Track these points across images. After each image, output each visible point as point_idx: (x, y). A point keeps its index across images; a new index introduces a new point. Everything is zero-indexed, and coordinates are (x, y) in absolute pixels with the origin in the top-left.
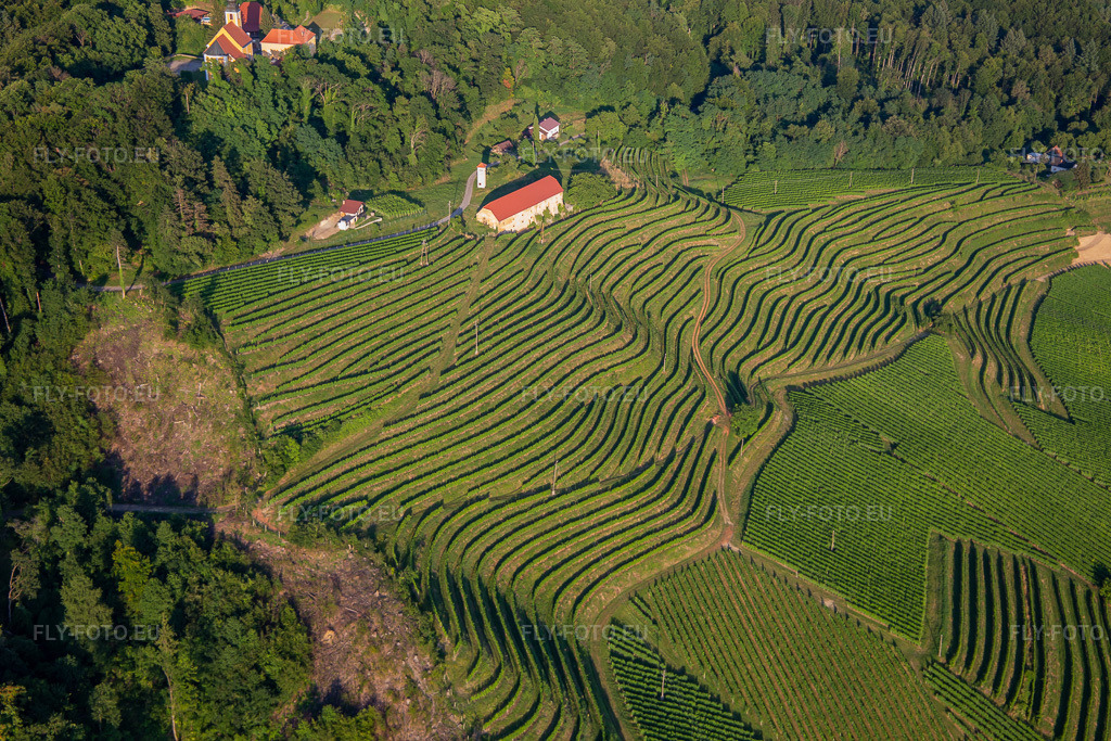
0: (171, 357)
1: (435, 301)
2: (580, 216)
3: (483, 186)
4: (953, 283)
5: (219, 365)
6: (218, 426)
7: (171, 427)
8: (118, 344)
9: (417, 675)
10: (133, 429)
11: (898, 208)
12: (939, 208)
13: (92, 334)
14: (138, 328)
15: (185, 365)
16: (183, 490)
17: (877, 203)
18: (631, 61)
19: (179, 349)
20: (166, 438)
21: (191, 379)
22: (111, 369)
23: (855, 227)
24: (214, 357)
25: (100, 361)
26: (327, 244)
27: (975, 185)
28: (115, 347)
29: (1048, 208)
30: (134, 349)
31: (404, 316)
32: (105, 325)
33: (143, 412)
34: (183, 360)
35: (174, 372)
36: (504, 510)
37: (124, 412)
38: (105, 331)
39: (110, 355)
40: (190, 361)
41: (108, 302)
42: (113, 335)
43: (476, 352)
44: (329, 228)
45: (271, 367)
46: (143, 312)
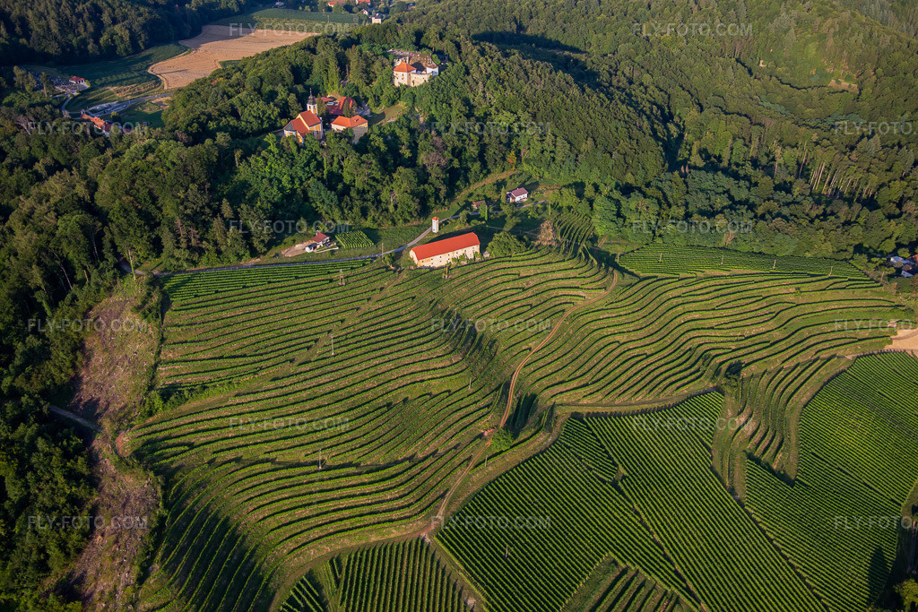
1: (332, 311)
2: (491, 262)
3: (436, 231)
4: (764, 351)
5: (153, 335)
6: (134, 375)
7: (114, 368)
8: (114, 309)
10: (96, 364)
11: (750, 287)
12: (785, 291)
14: (127, 301)
17: (735, 280)
20: (109, 374)
21: (136, 340)
23: (706, 296)
24: (153, 330)
29: (881, 303)
30: (119, 314)
32: (115, 295)
33: (106, 355)
35: (130, 333)
36: (278, 473)
37: (97, 352)
38: (113, 300)
42: (115, 302)
43: (333, 353)
44: (299, 249)
45: (183, 342)
46: (136, 292)
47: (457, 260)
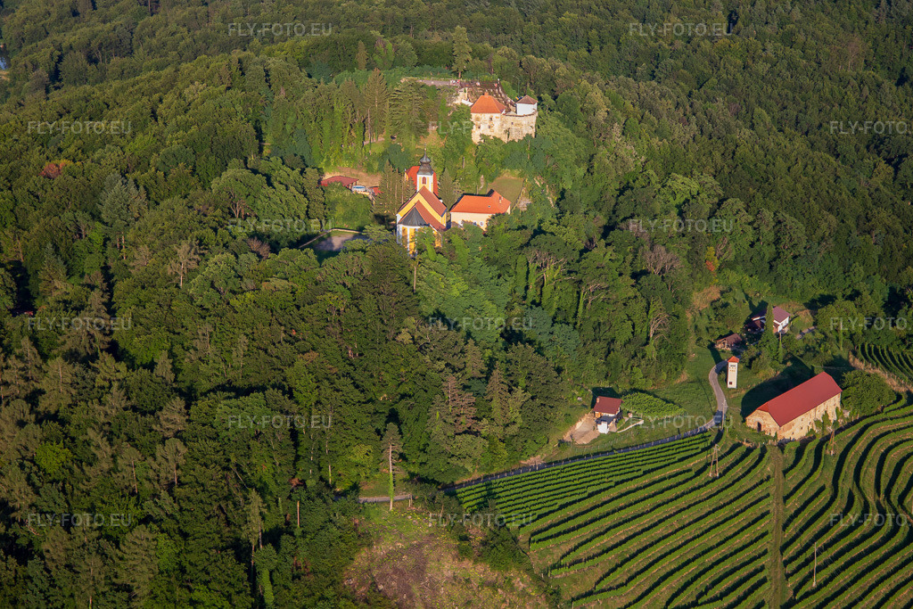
0: (468, 581)
1: (741, 520)
2: (862, 424)
3: (734, 385)
5: (529, 591)
8: (399, 565)
13: (363, 554)
14: (420, 546)
15: (487, 591)
18: (858, 239)
19: (477, 571)
22: (395, 596)
24: (522, 581)
25: (381, 587)
26: (593, 450)
28: (396, 571)
30: (420, 570)
31: (712, 538)
32: (378, 542)
34: (484, 584)
35: (474, 599)
38: (380, 550)
39: (393, 580)
40: (493, 586)
41: (372, 514)
42: (390, 554)
43: (814, 584)
44: (588, 429)
45: (590, 593)
46: (424, 524)
47: (821, 424)
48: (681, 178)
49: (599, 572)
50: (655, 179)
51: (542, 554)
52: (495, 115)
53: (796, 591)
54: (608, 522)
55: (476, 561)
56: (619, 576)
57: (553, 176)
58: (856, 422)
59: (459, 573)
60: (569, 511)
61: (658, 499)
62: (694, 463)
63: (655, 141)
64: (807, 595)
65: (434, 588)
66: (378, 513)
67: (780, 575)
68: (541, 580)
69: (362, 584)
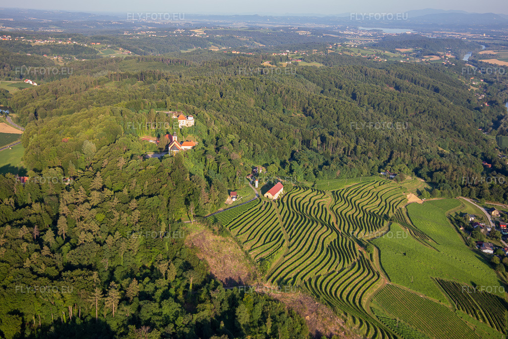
0: (217, 241)
3: (258, 187)
4: (386, 209)
6: (239, 260)
7: (224, 262)
9: (341, 325)
10: (213, 264)
11: (362, 188)
12: (372, 188)
13: (188, 236)
14: (202, 233)
15: (222, 243)
16: (237, 281)
17: (356, 187)
19: (219, 238)
20: (224, 266)
21: (226, 247)
22: (199, 246)
25: (195, 244)
27: (376, 181)
28: (198, 240)
29: (396, 187)
30: (204, 239)
32: (191, 233)
33: (214, 259)
34: (221, 241)
35: (219, 245)
36: (328, 278)
37: (208, 259)
38: (192, 235)
39: (197, 242)
40: (224, 241)
42: (195, 235)
43: (294, 234)
44: (230, 200)
45: (246, 241)
46: (201, 228)
47: (280, 195)
48: (230, 135)
49: (247, 236)
50: (224, 136)
51: (234, 232)
52: (184, 120)
53: (290, 236)
54: (245, 223)
55: (218, 235)
56: (252, 236)
57: (201, 135)
58: (287, 194)
59: (214, 239)
60: (236, 221)
61: (254, 216)
62: (258, 206)
63: (222, 126)
64: (293, 237)
65: (208, 243)
66: (189, 225)
67: (285, 232)
68: (235, 239)
69: (190, 244)
